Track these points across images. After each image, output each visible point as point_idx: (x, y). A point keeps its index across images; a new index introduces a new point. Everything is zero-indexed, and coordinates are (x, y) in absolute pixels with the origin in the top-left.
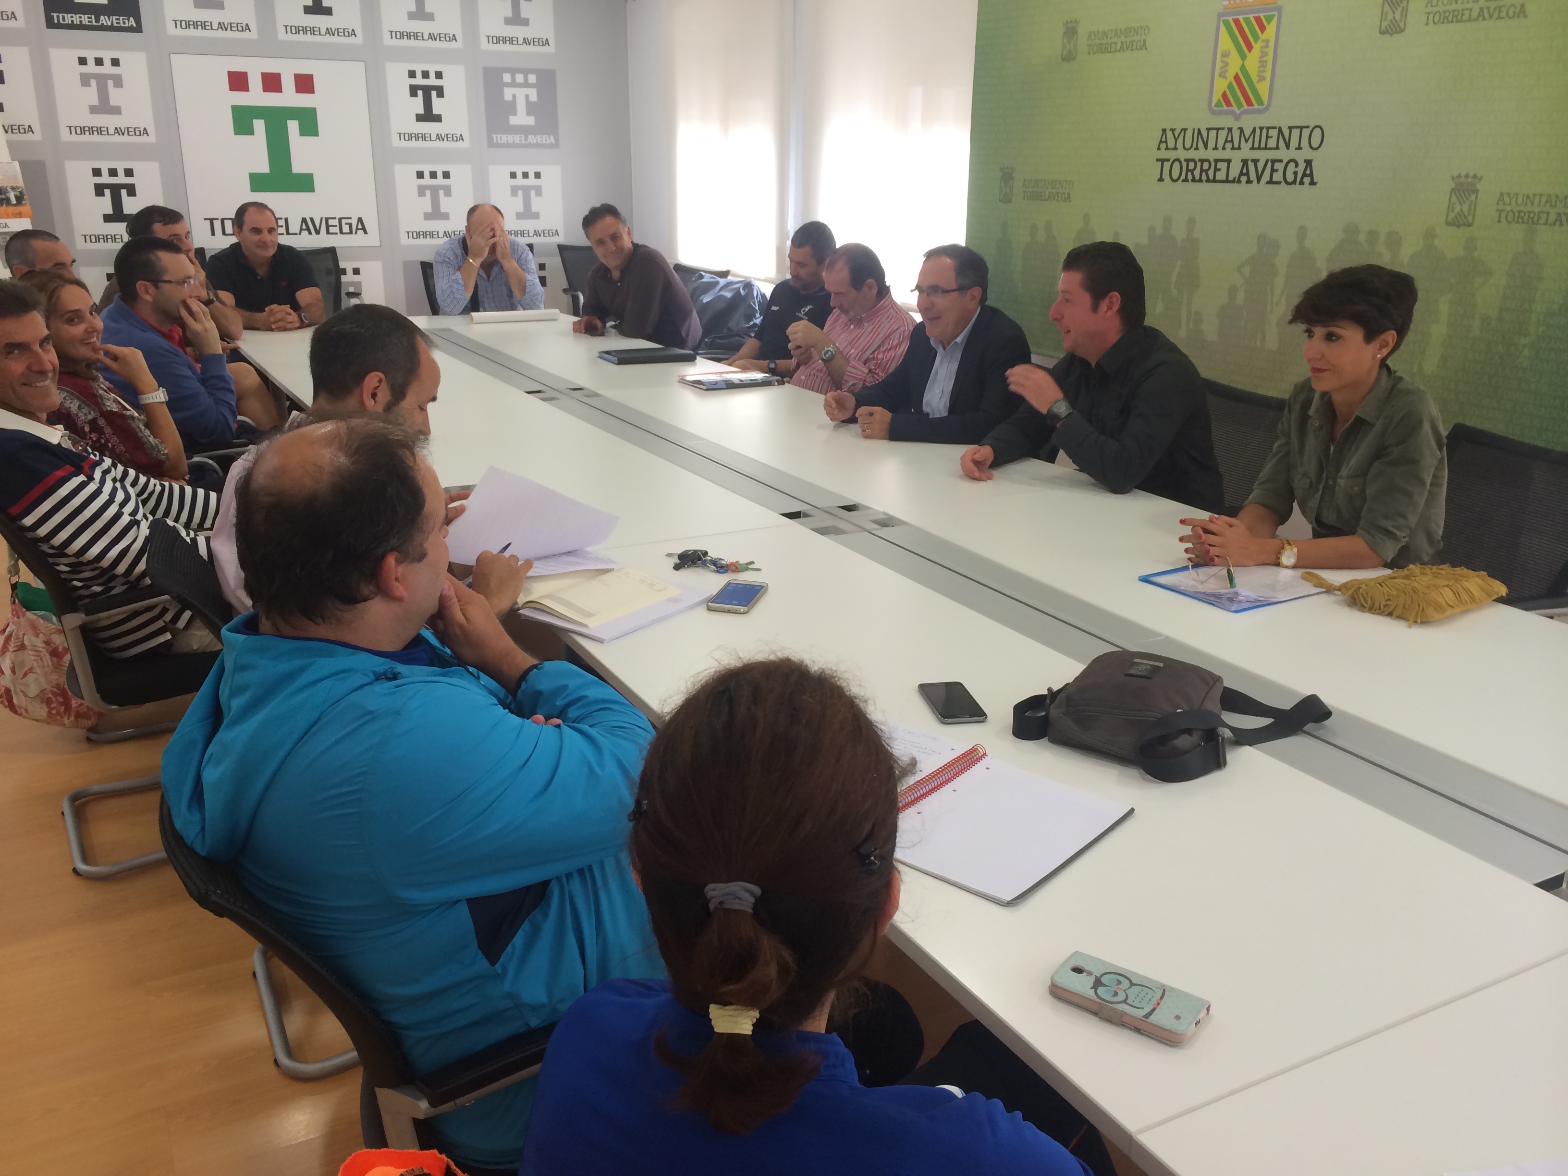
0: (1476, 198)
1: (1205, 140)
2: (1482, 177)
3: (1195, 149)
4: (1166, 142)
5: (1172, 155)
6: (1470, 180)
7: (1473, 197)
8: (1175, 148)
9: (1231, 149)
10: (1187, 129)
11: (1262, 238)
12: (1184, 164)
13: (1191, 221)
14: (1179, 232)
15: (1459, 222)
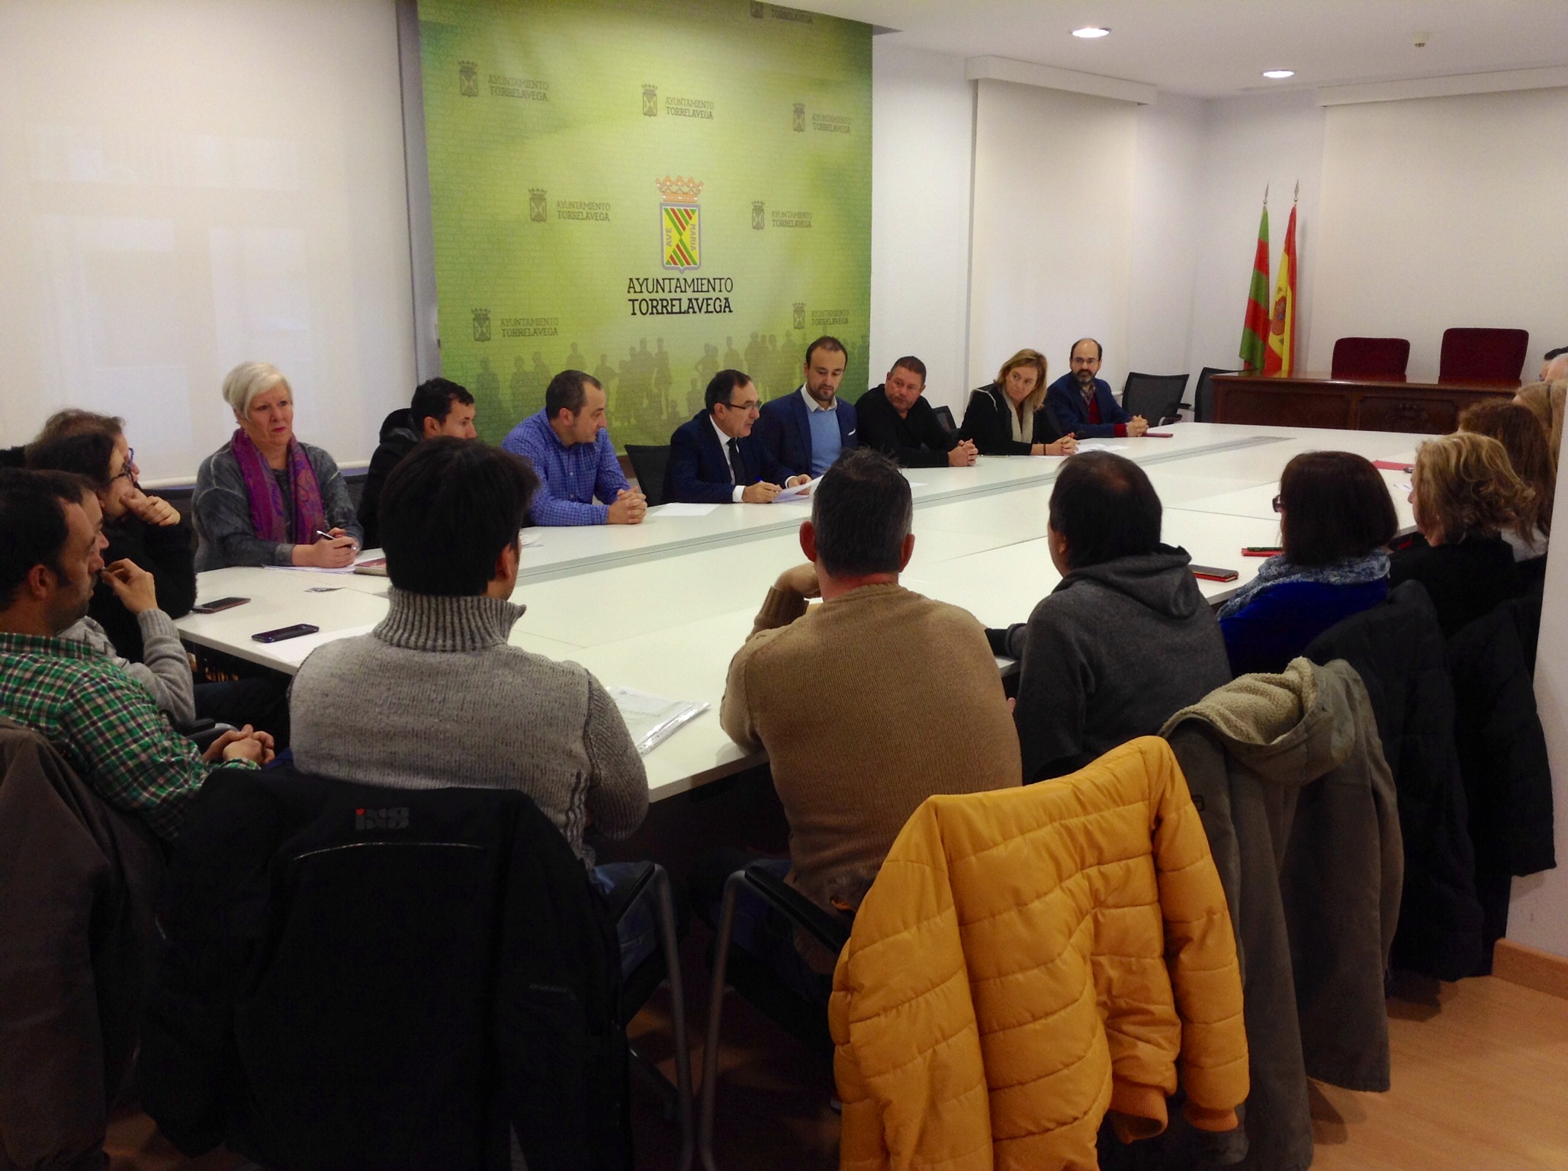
11: (707, 346)
13: (660, 341)
14: (652, 349)
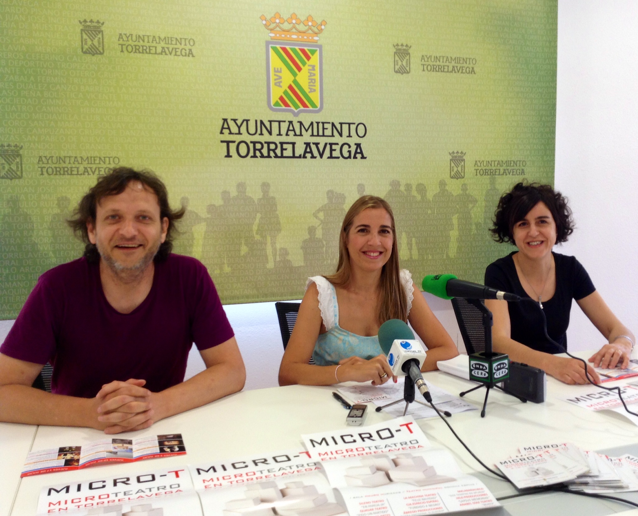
0: (464, 164)
1: (269, 129)
2: (465, 153)
3: (260, 135)
4: (229, 128)
5: (238, 138)
6: (459, 154)
7: (463, 163)
8: (239, 133)
9: (294, 135)
10: (249, 120)
12: (251, 146)
15: (457, 176)
